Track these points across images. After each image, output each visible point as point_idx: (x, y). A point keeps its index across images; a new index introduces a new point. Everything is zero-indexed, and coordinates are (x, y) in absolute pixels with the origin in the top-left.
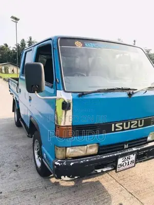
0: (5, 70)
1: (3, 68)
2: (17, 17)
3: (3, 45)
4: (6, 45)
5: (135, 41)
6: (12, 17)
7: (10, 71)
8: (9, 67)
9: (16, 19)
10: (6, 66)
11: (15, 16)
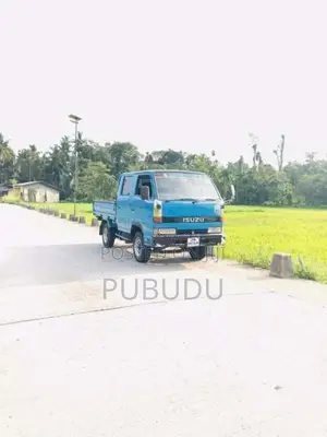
0: (29, 195)
1: (26, 191)
2: (78, 116)
3: (28, 148)
4: (33, 148)
5: (283, 137)
6: (71, 116)
7: (39, 197)
8: (38, 191)
9: (76, 118)
10: (32, 187)
11: (74, 114)
